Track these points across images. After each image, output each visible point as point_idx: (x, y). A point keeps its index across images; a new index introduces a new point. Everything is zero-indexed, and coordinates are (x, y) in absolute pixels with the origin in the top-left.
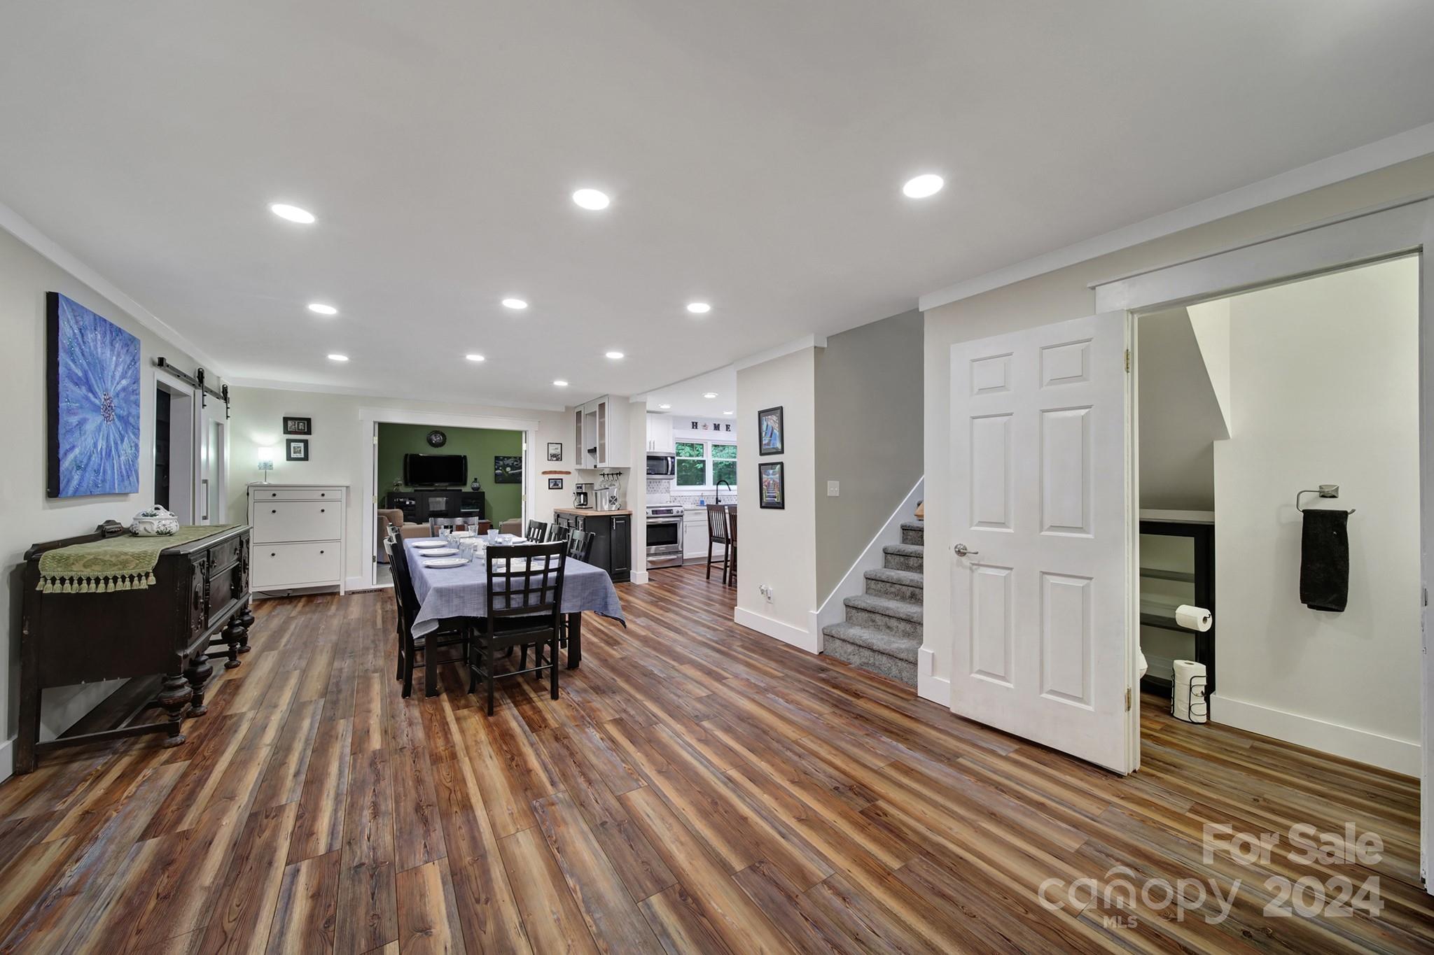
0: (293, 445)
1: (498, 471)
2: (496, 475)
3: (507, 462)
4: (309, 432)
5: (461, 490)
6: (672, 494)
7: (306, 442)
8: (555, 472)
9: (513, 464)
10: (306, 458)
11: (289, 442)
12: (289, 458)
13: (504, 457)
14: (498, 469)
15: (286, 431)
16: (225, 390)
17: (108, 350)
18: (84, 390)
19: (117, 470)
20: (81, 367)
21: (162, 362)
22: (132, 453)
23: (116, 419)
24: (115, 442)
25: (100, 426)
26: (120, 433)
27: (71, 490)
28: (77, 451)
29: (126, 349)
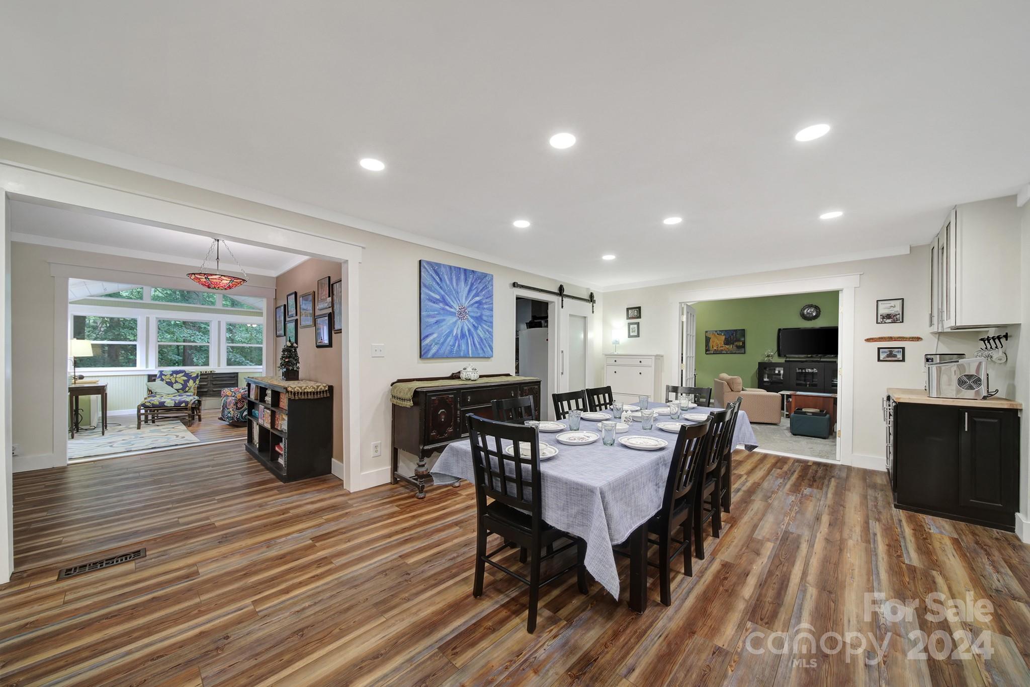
0: (631, 326)
4: (639, 317)
7: (638, 324)
8: (891, 339)
10: (638, 336)
11: (629, 324)
12: (630, 336)
15: (628, 318)
16: (592, 296)
17: (462, 283)
18: (441, 305)
19: (471, 345)
20: (439, 294)
21: (515, 285)
22: (486, 336)
23: (470, 318)
24: (469, 330)
25: (455, 323)
26: (474, 325)
27: (430, 355)
28: (435, 335)
29: (479, 281)
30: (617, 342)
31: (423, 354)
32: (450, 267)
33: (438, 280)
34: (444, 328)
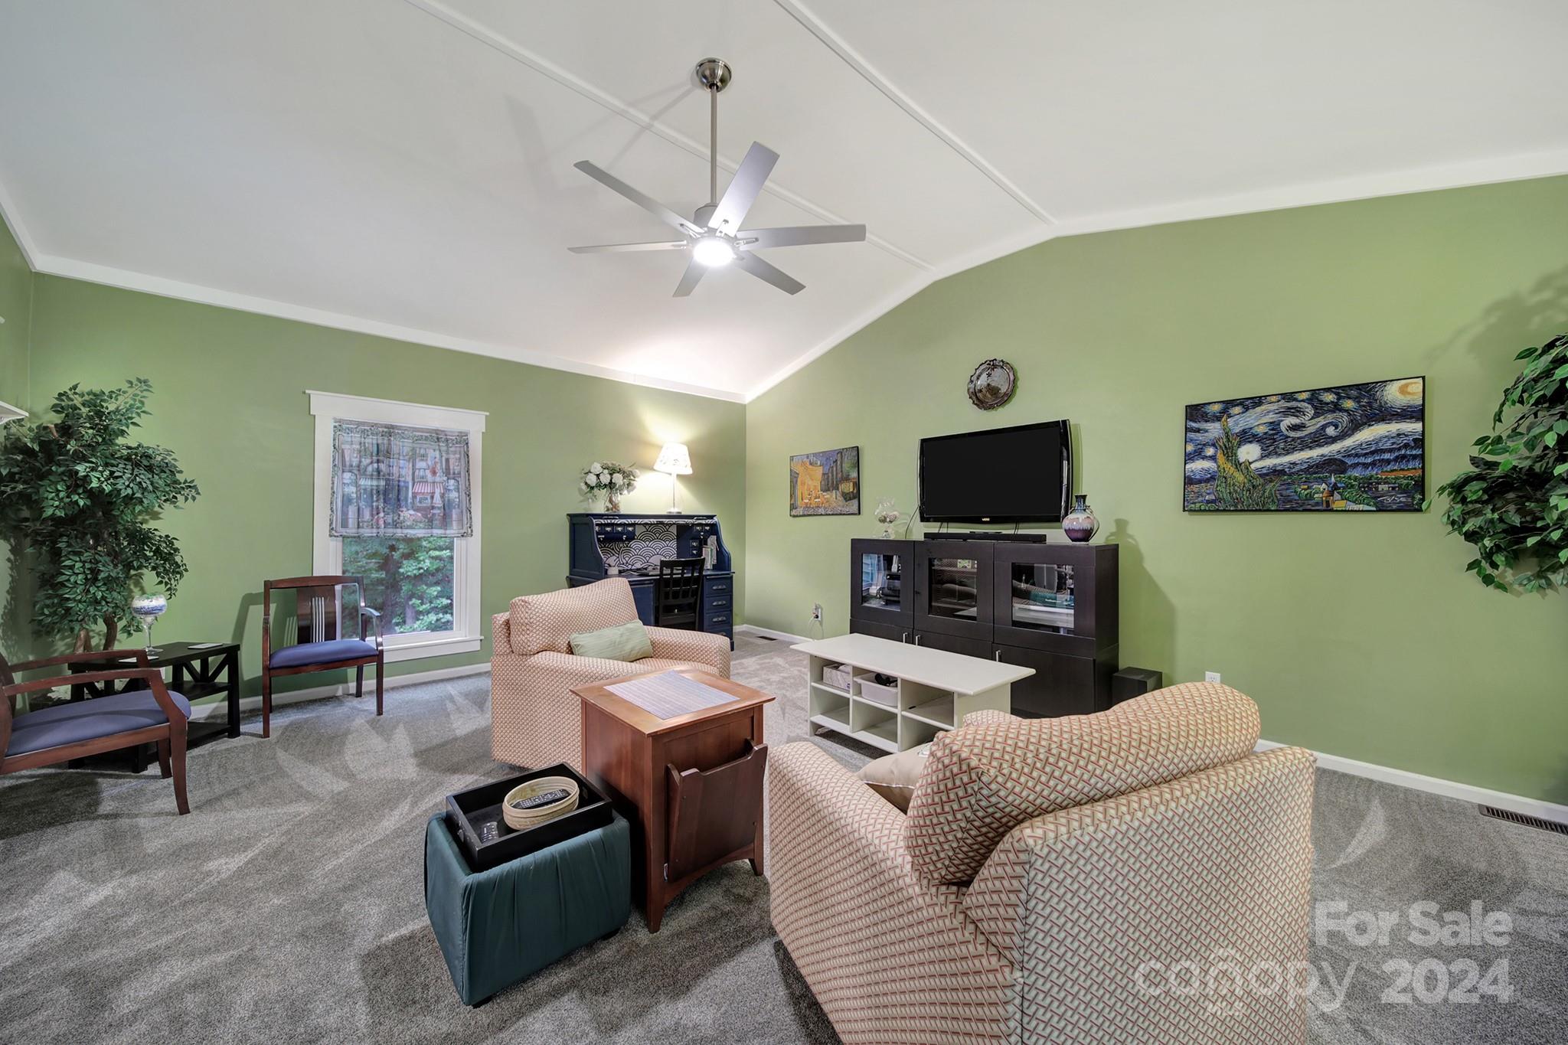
1: (1198, 466)
2: (1189, 481)
3: (1239, 421)
5: (1041, 539)
9: (1274, 426)
13: (1229, 404)
14: (1198, 454)
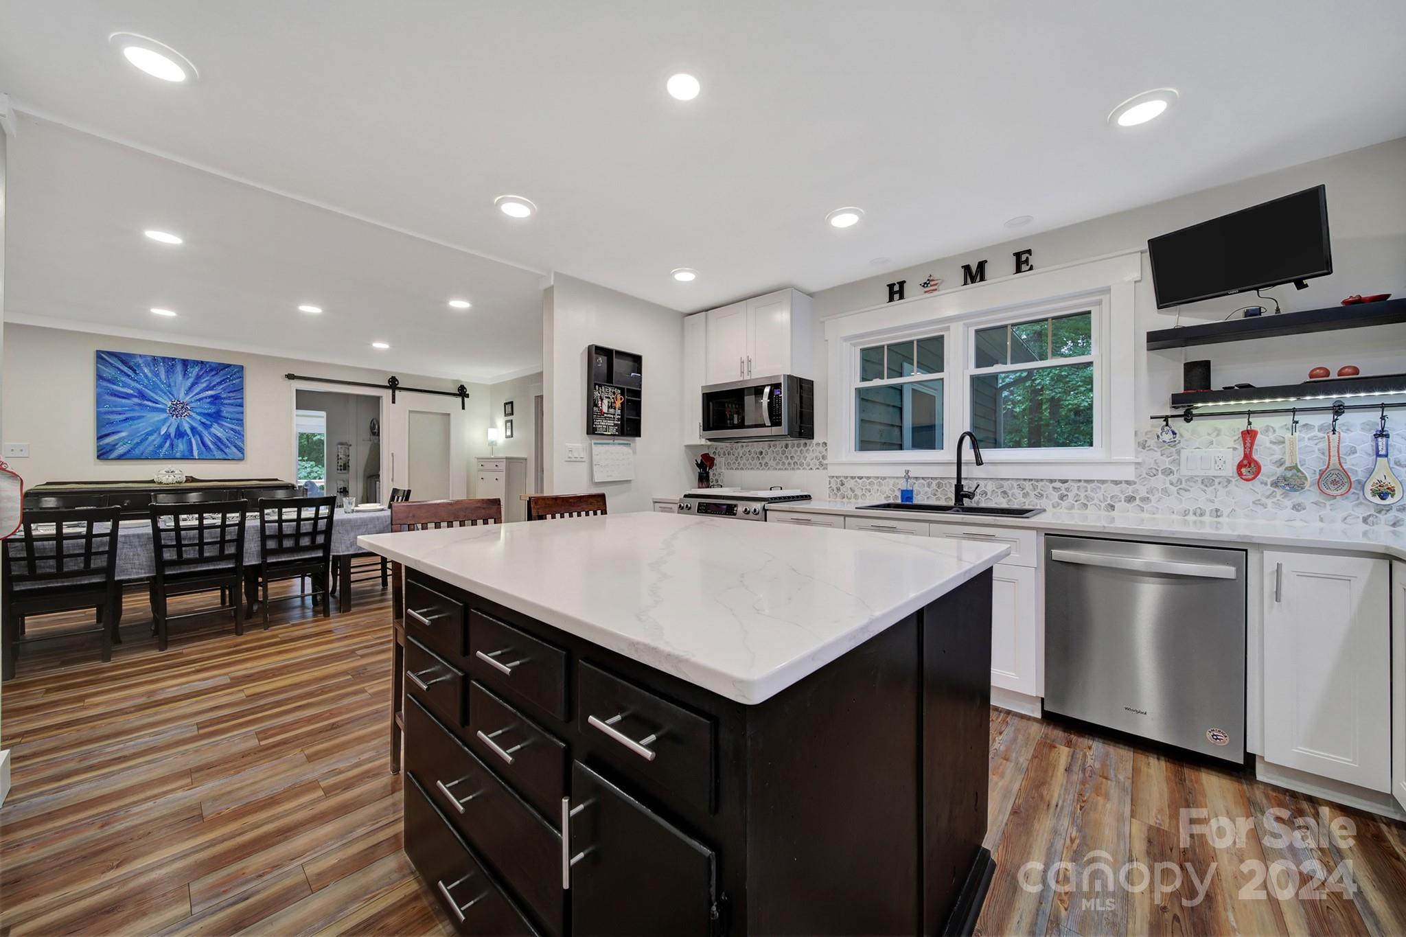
6: (833, 471)
10: (512, 436)
11: (506, 422)
12: (506, 436)
15: (505, 415)
16: (462, 389)
17: (179, 376)
18: (136, 400)
19: (198, 444)
20: (132, 388)
21: (290, 377)
22: (228, 435)
23: (194, 415)
24: (193, 429)
25: (165, 421)
26: (202, 423)
27: (115, 454)
28: (123, 434)
29: (213, 373)
30: (492, 444)
31: (103, 454)
32: (154, 359)
33: (130, 372)
34: (142, 426)
